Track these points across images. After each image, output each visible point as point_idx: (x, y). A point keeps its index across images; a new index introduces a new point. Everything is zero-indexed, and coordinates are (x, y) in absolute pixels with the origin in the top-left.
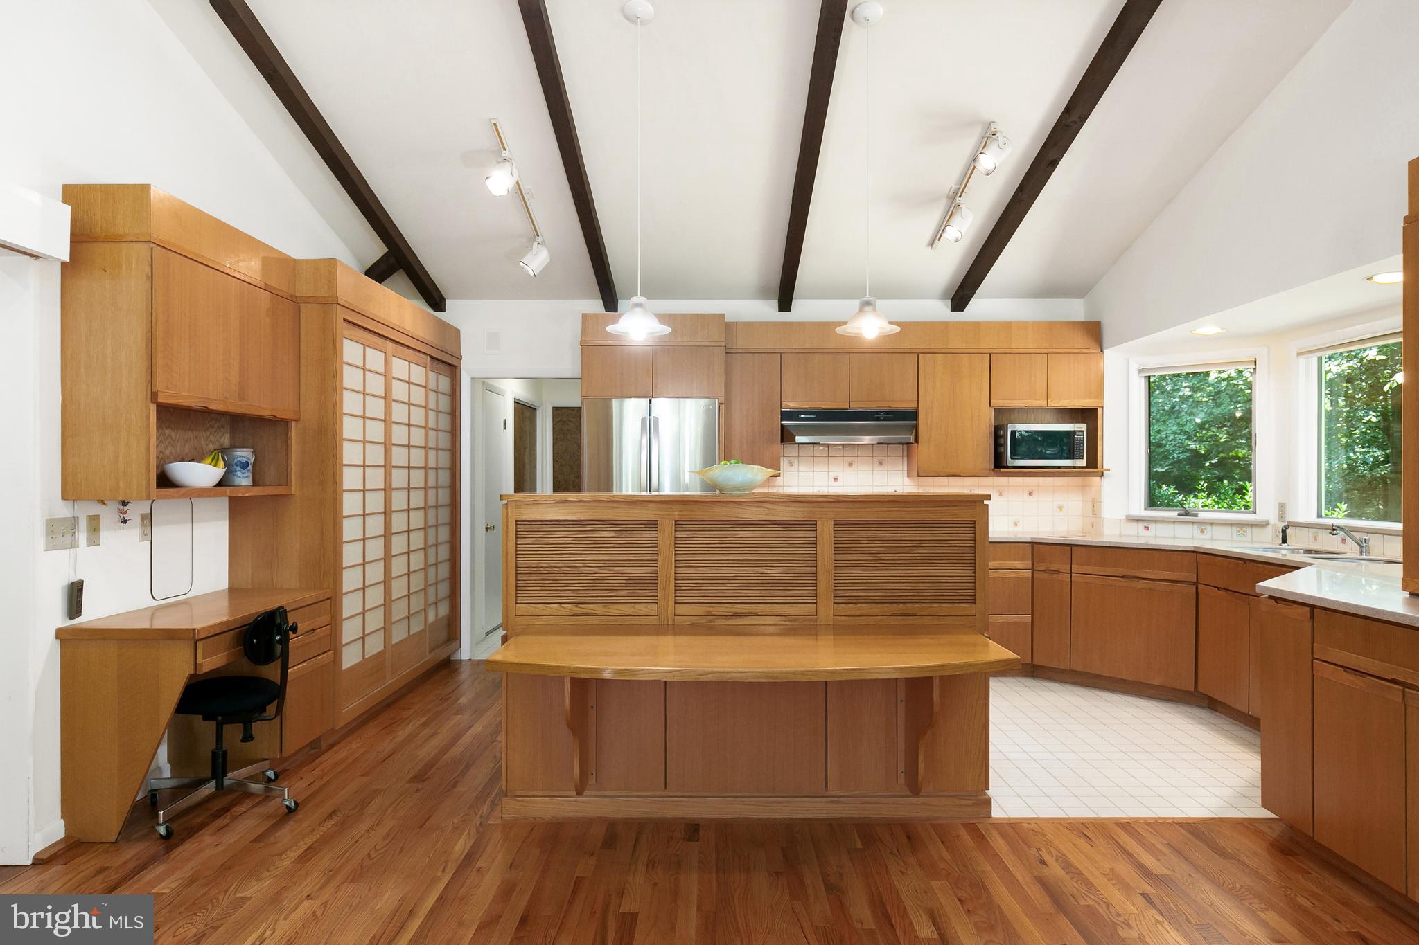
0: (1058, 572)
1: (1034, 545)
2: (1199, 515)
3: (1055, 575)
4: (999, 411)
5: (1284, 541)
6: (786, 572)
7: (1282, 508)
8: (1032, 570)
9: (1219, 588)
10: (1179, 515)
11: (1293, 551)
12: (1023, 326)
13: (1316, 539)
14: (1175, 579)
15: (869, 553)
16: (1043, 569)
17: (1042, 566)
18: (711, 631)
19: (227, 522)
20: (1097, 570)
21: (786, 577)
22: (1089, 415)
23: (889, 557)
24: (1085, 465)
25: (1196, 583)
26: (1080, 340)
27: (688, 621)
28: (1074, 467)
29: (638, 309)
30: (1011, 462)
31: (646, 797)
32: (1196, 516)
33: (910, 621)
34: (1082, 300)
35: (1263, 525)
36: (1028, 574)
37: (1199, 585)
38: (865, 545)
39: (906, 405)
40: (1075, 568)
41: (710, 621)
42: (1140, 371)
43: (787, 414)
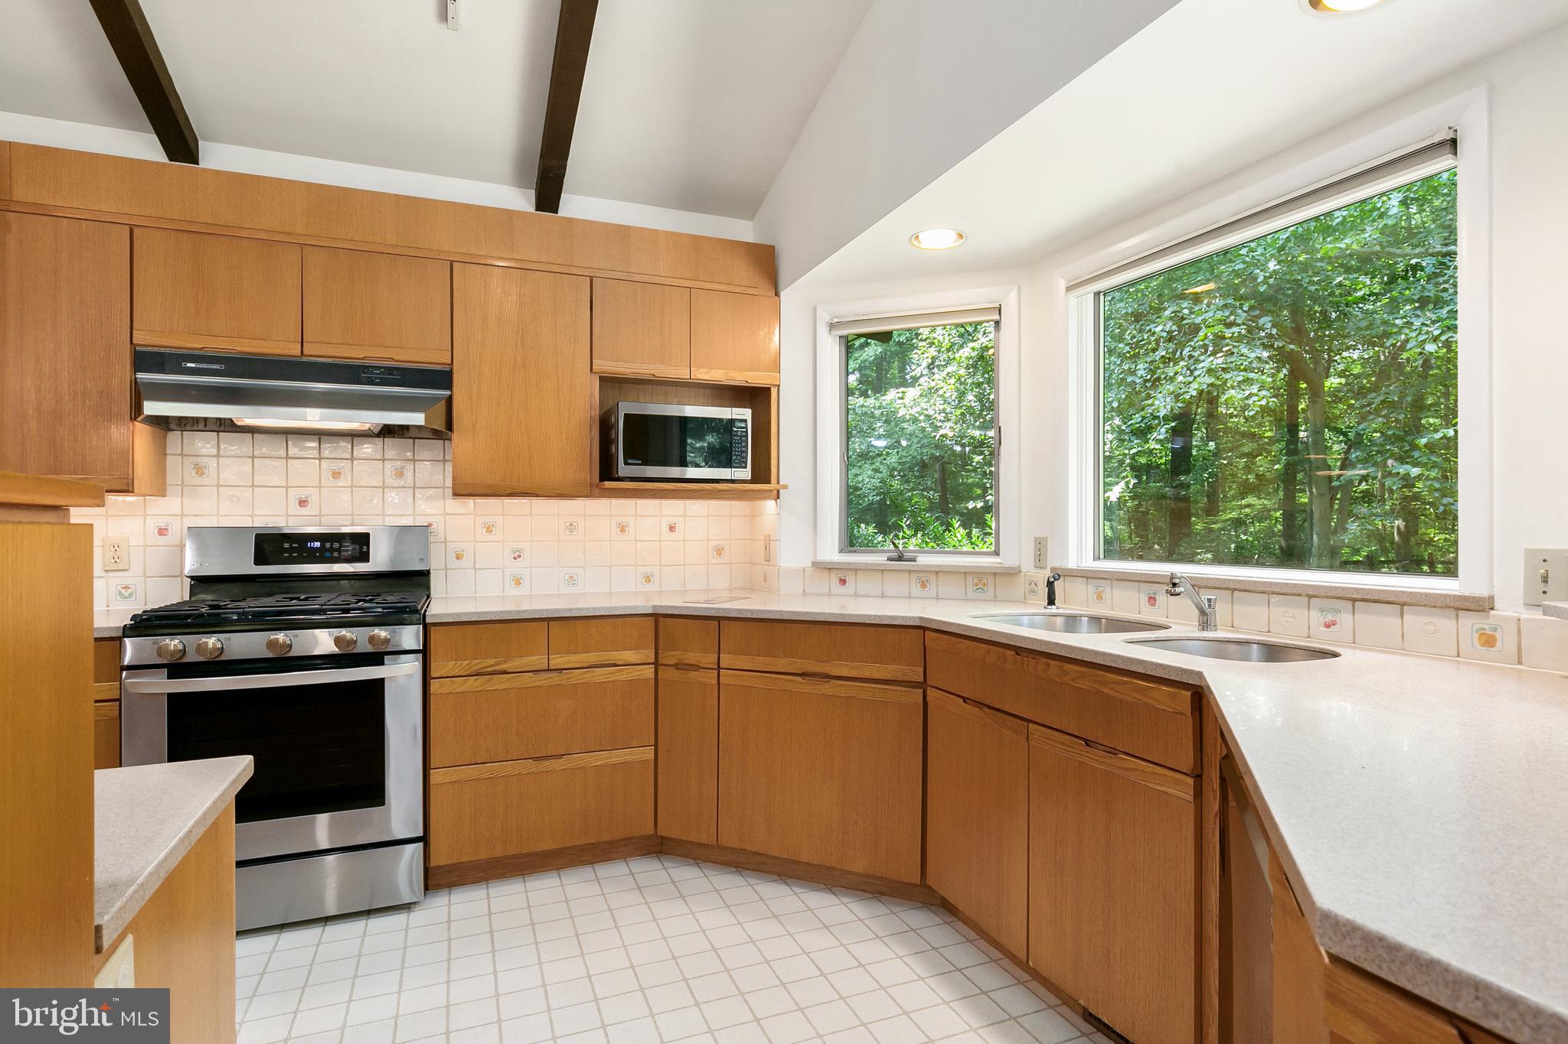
0: (695, 667)
1: (658, 619)
2: (919, 559)
3: (692, 674)
4: (607, 381)
5: (1051, 601)
7: (1040, 548)
8: (656, 664)
9: (965, 700)
10: (890, 559)
11: (1071, 623)
12: (650, 238)
13: (1100, 597)
14: (889, 676)
16: (672, 662)
17: (670, 657)
20: (760, 662)
22: (757, 397)
24: (750, 478)
25: (923, 685)
26: (743, 273)
28: (733, 481)
30: (623, 470)
32: (914, 560)
34: (751, 223)
35: (1012, 573)
36: (650, 670)
37: (930, 692)
40: (726, 660)
42: (832, 326)
43: (144, 360)
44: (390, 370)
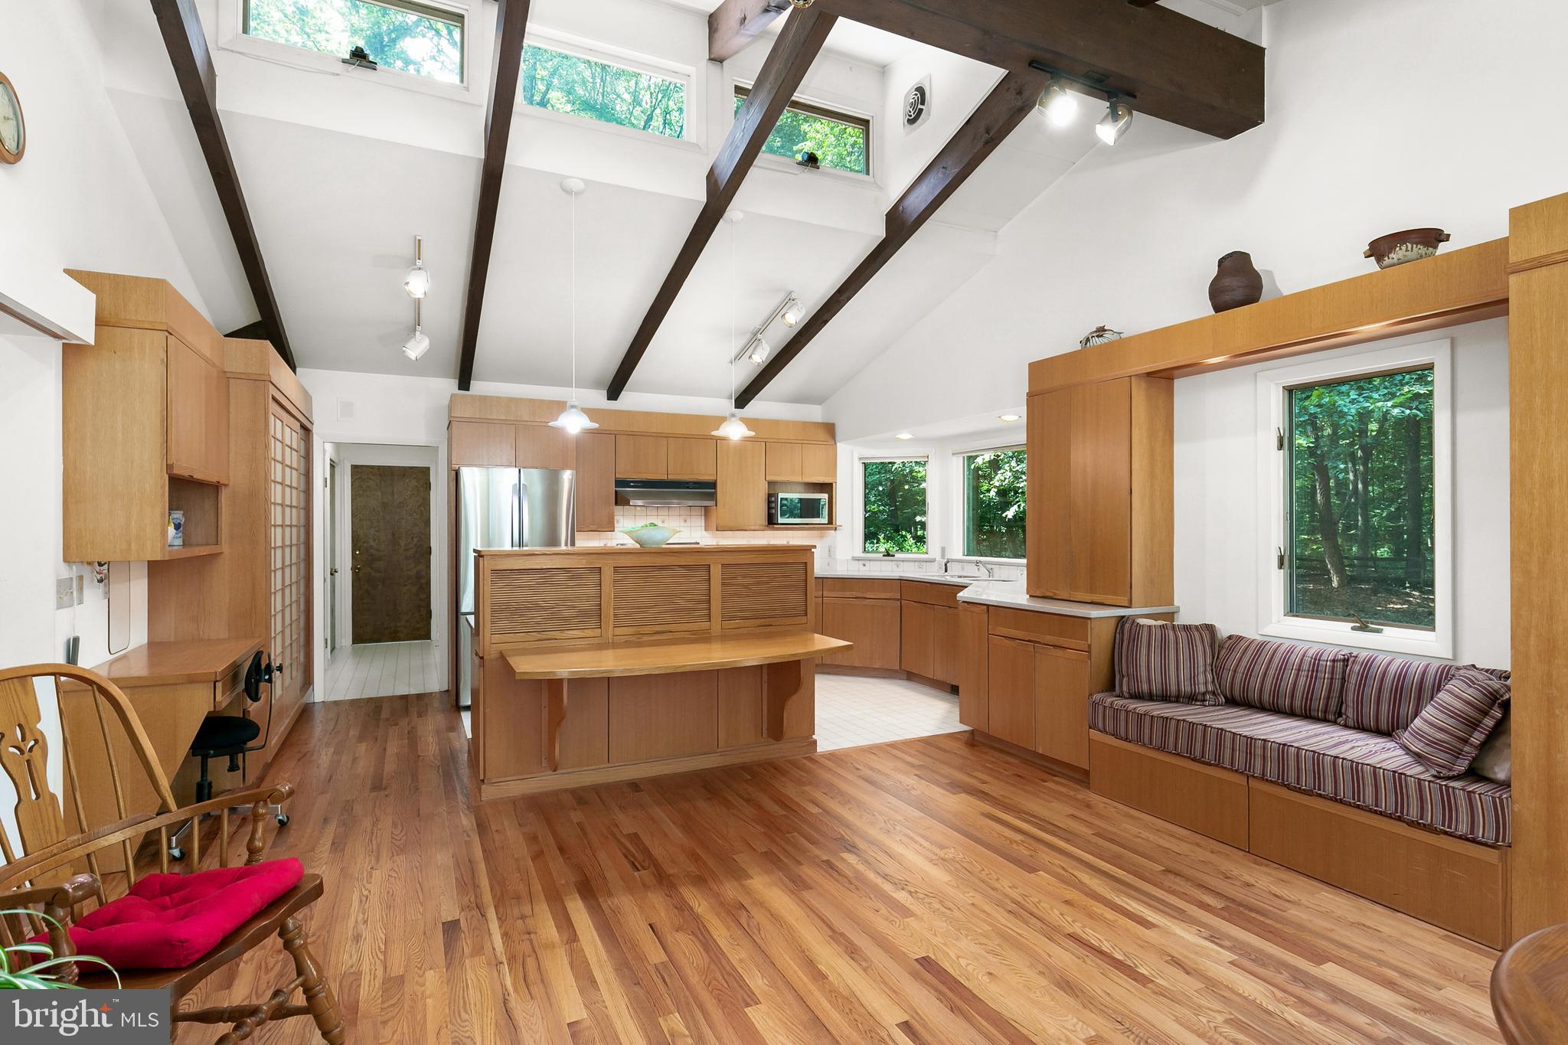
2: (896, 555)
4: (771, 484)
5: (946, 571)
6: (689, 601)
7: (943, 550)
9: (915, 602)
10: (885, 555)
11: (952, 576)
12: (787, 423)
13: (963, 569)
14: (888, 597)
15: (744, 586)
18: (640, 645)
19: (146, 581)
20: (839, 594)
21: (689, 605)
22: (827, 488)
23: (754, 588)
24: (827, 522)
25: (900, 600)
26: (822, 435)
27: (623, 639)
28: (819, 524)
29: (573, 410)
30: (781, 520)
31: (593, 770)
32: (894, 556)
33: (769, 629)
34: (820, 407)
35: (933, 561)
37: (903, 601)
38: (740, 581)
39: (711, 478)
40: (826, 593)
41: (639, 638)
42: (860, 459)
43: (620, 483)
44: (695, 483)
